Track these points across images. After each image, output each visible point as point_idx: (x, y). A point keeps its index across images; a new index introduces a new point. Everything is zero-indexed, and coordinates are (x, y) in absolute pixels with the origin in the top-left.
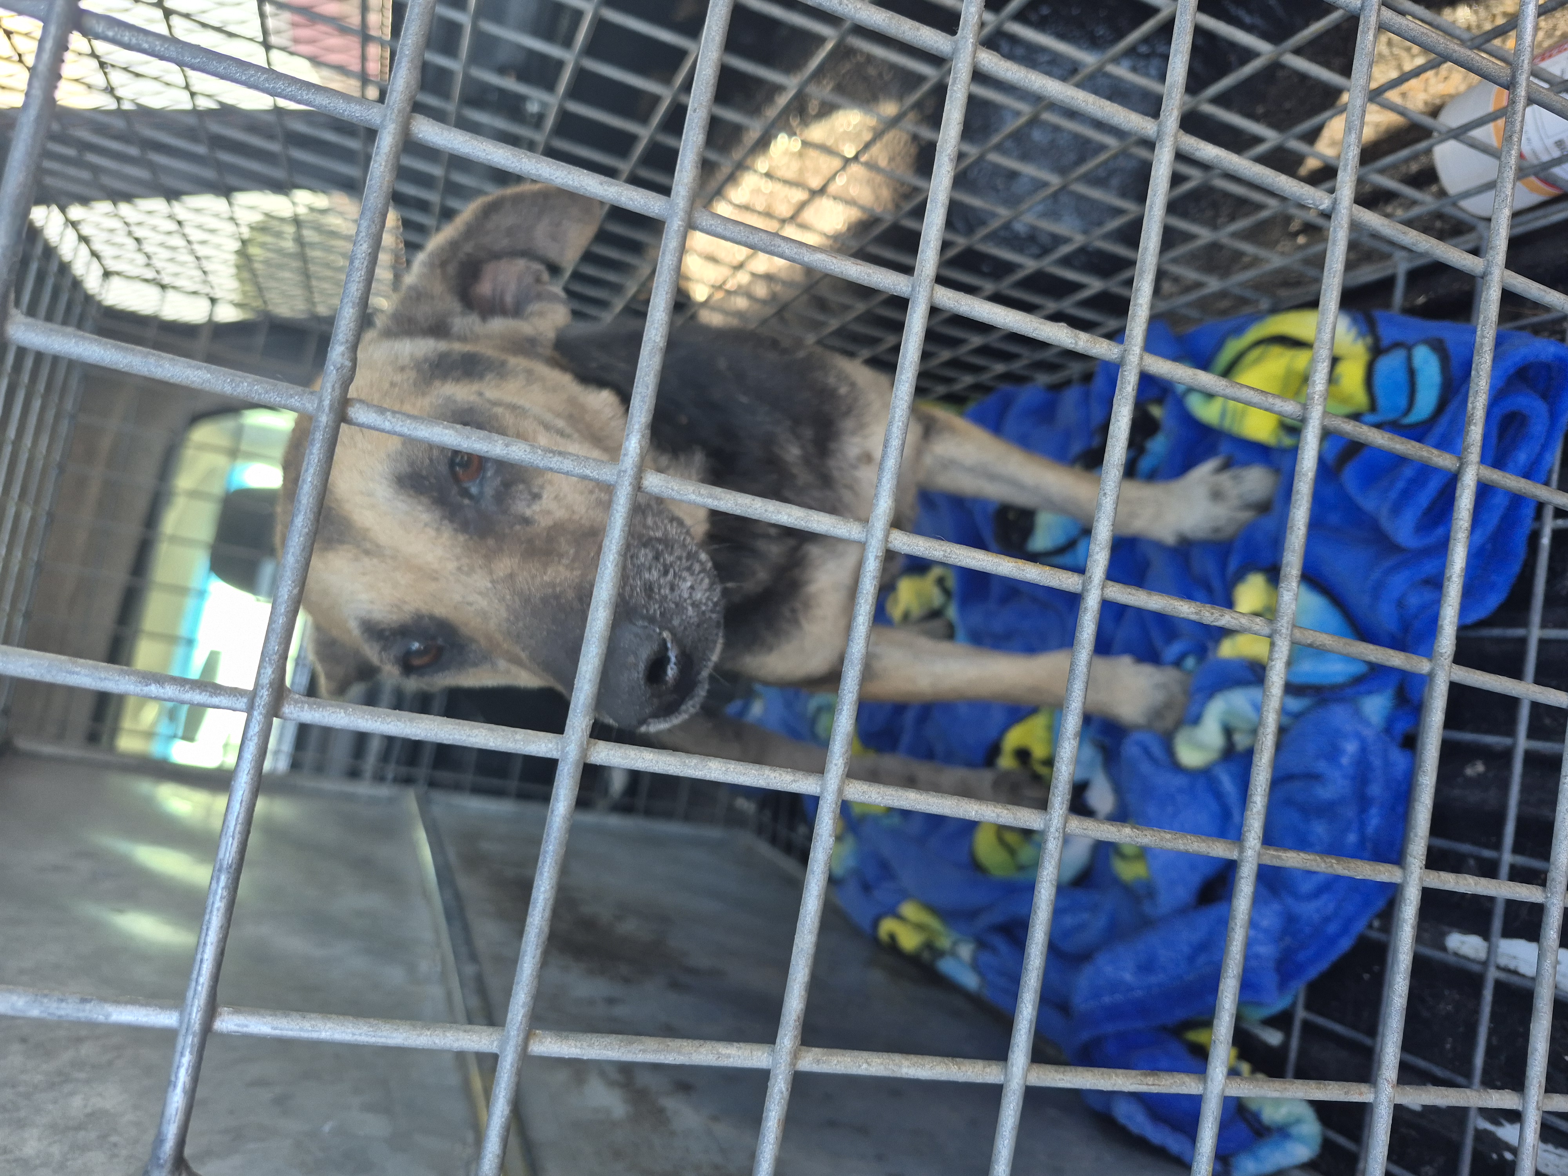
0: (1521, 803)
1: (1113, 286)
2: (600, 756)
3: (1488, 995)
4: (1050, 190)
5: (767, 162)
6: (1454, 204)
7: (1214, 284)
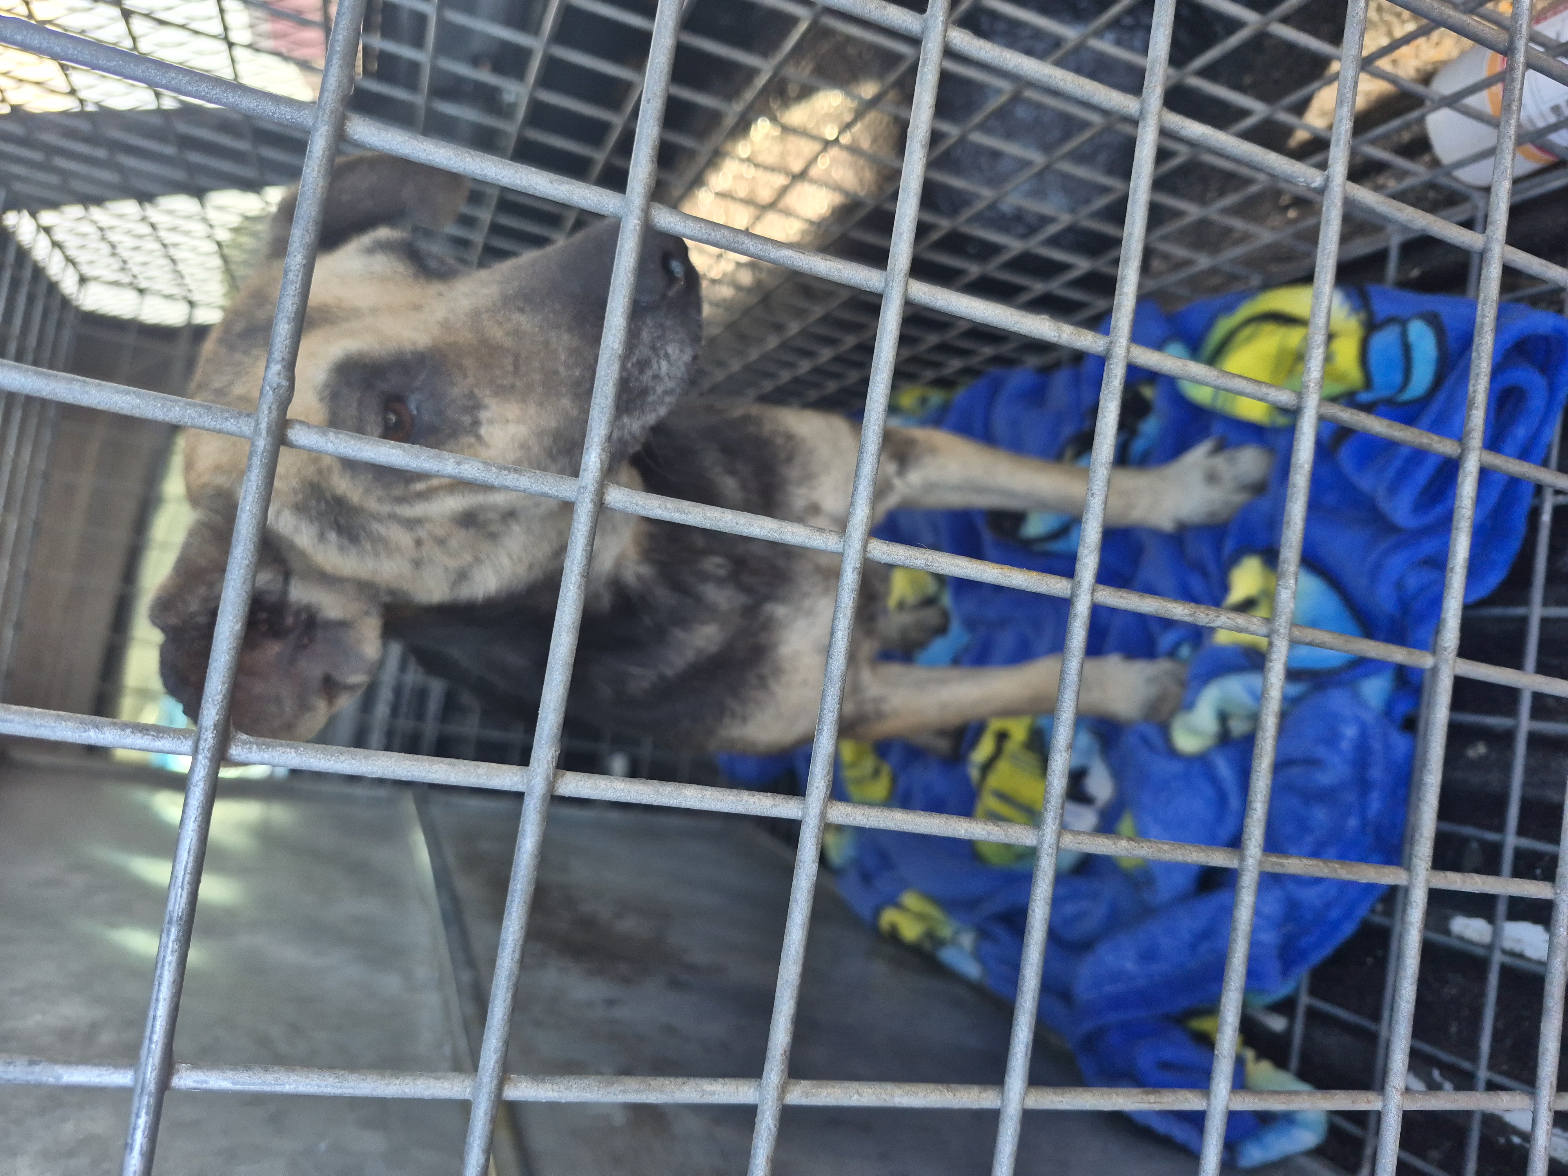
0: (1525, 784)
1: (1101, 265)
2: (568, 788)
3: (1493, 979)
4: (1036, 169)
5: (748, 145)
6: (1448, 174)
7: (1203, 261)
